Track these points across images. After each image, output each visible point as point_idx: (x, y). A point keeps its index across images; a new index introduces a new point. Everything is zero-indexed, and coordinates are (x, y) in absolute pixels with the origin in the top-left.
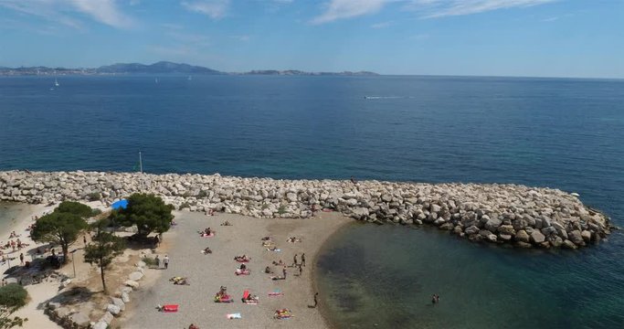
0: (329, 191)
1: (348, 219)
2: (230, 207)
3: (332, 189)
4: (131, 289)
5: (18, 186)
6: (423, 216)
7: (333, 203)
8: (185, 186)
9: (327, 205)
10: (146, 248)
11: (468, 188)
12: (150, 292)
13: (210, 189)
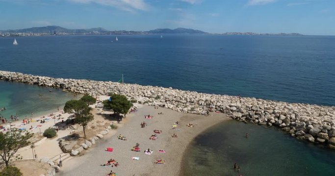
0: (222, 101)
1: (228, 118)
2: (168, 105)
3: (224, 101)
4: (98, 138)
5: (82, 87)
6: (273, 121)
7: (222, 108)
8: (151, 92)
9: (219, 109)
10: (115, 120)
11: (310, 108)
12: (106, 141)
13: (162, 95)
